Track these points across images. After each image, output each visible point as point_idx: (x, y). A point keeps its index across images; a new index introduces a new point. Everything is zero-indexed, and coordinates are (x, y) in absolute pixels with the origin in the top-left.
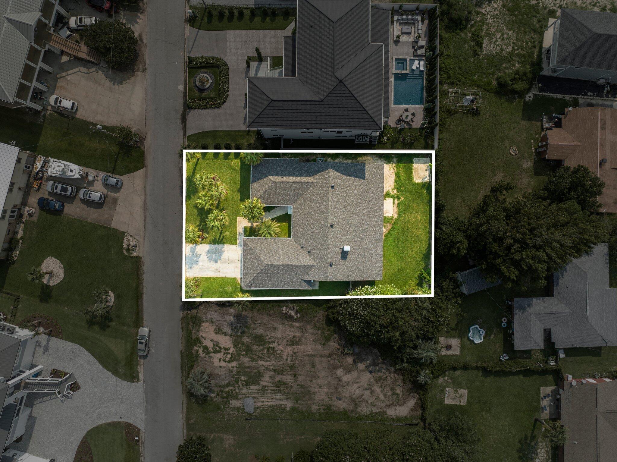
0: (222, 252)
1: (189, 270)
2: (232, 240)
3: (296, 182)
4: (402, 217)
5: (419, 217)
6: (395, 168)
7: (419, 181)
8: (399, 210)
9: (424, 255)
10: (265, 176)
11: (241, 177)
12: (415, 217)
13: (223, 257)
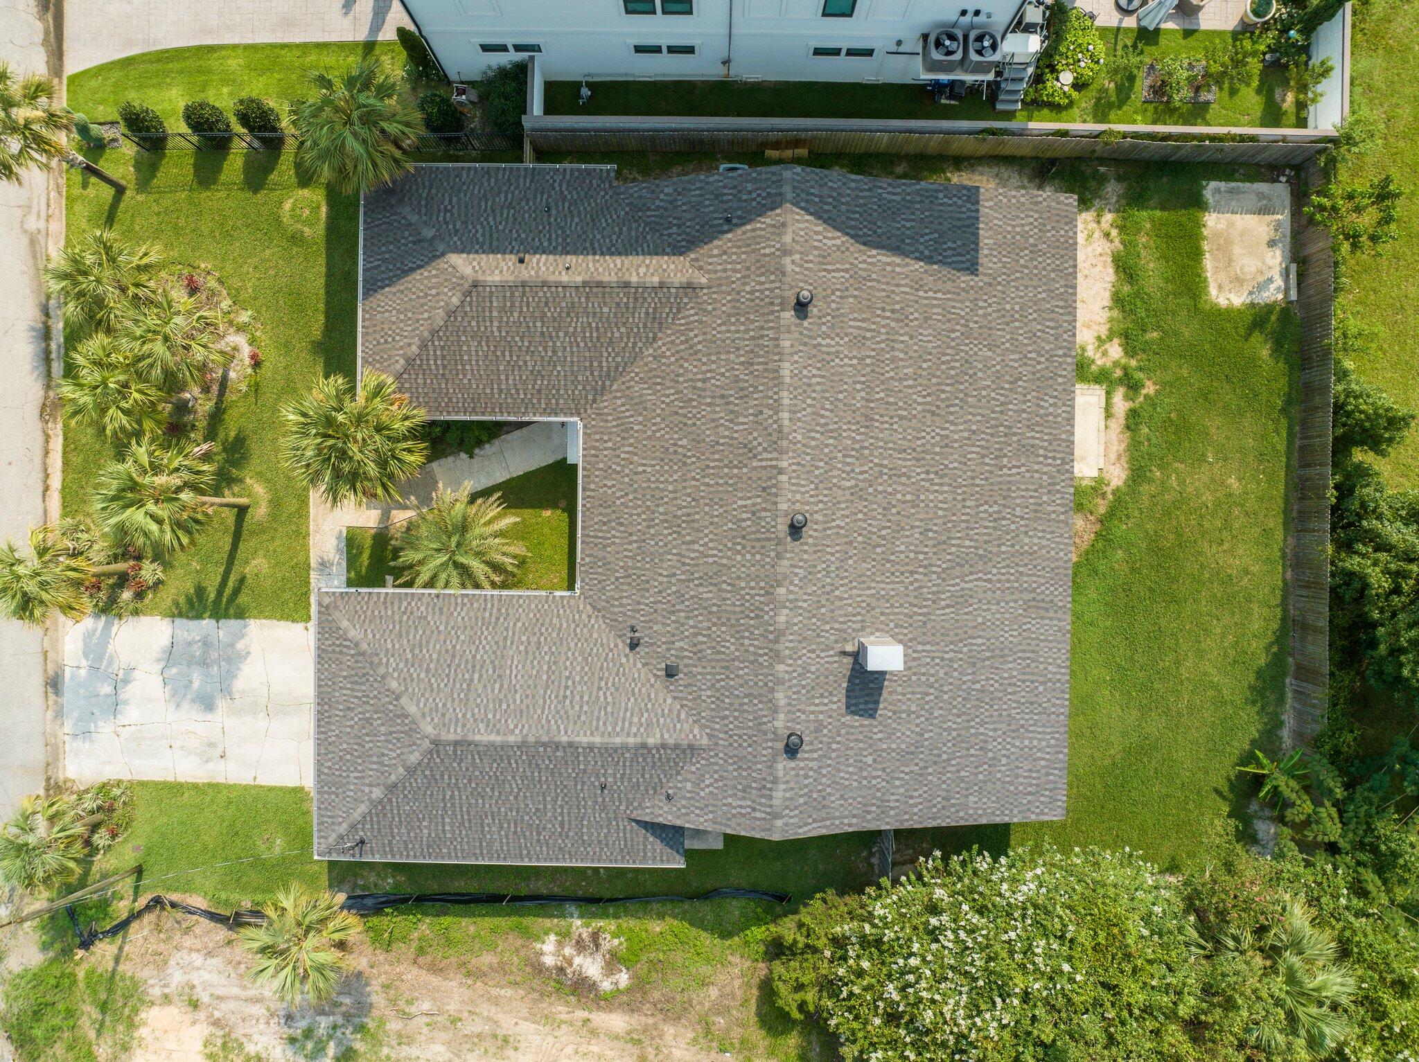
0: (232, 659)
1: (79, 744)
2: (287, 595)
3: (600, 284)
4: (1150, 481)
5: (1232, 481)
6: (1114, 232)
7: (1237, 299)
8: (1134, 446)
9: (1259, 673)
10: (428, 253)
11: (329, 275)
12: (1213, 480)
13: (239, 684)
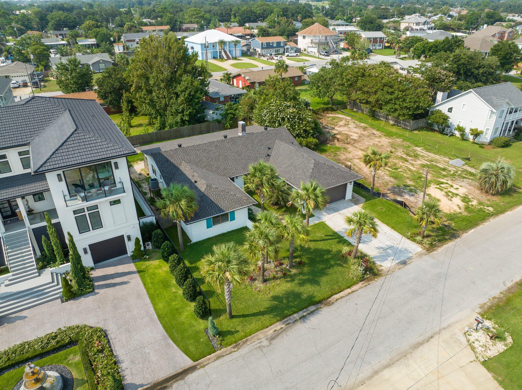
2: (322, 227)
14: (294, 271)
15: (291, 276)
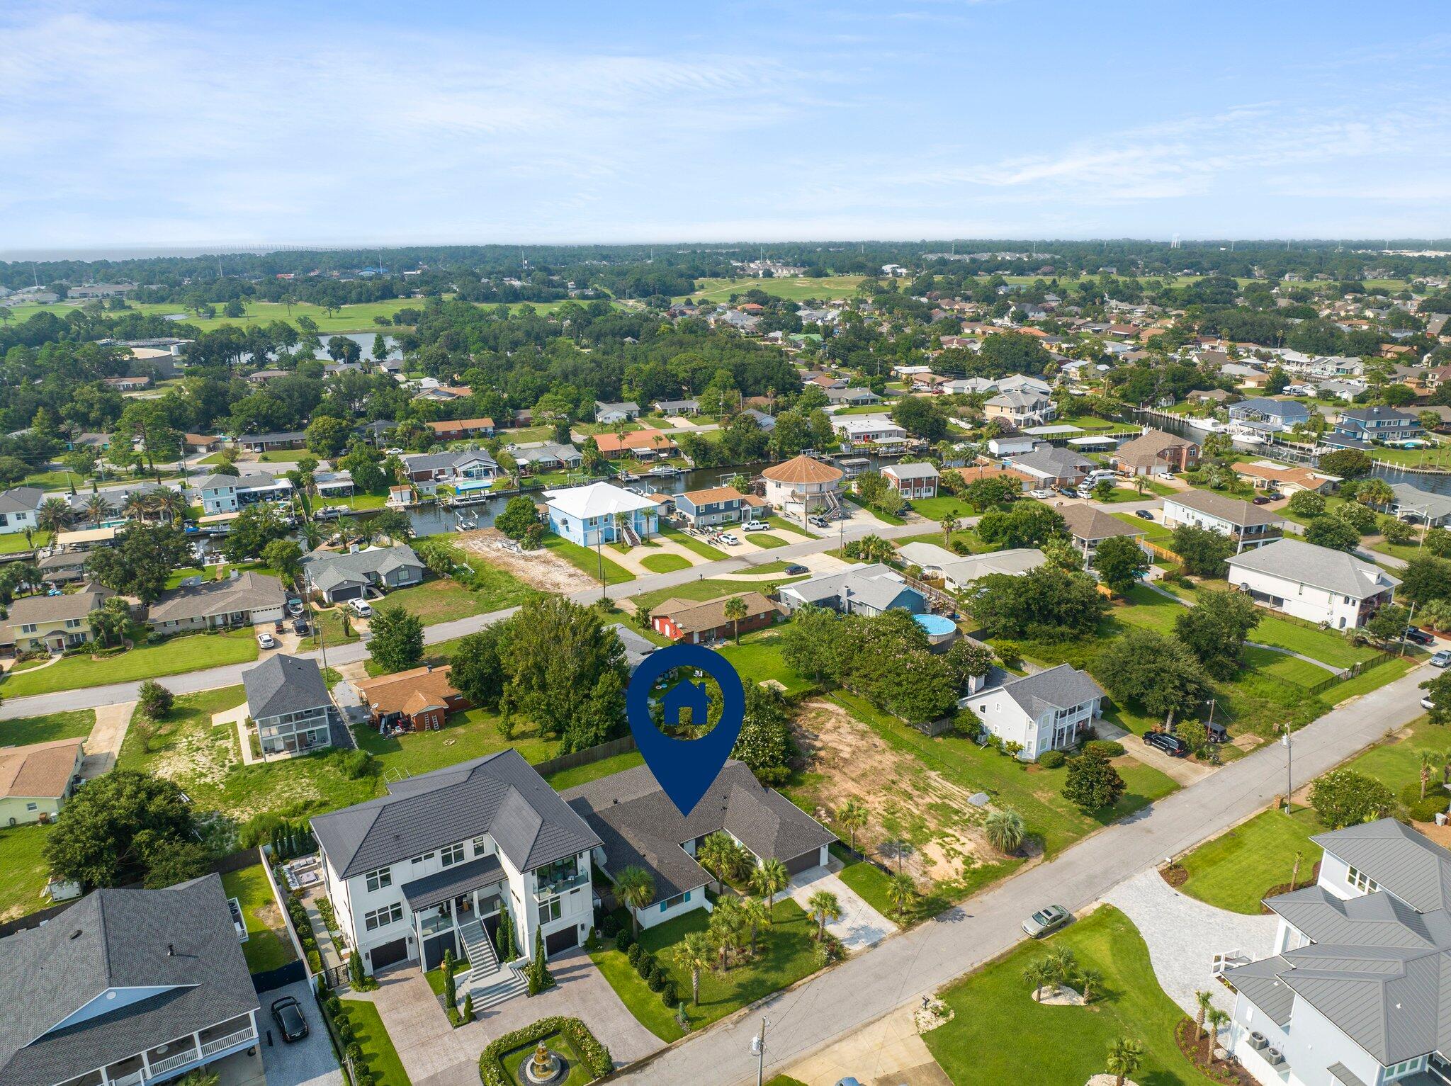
2: (789, 906)
14: (757, 958)
15: (754, 964)
